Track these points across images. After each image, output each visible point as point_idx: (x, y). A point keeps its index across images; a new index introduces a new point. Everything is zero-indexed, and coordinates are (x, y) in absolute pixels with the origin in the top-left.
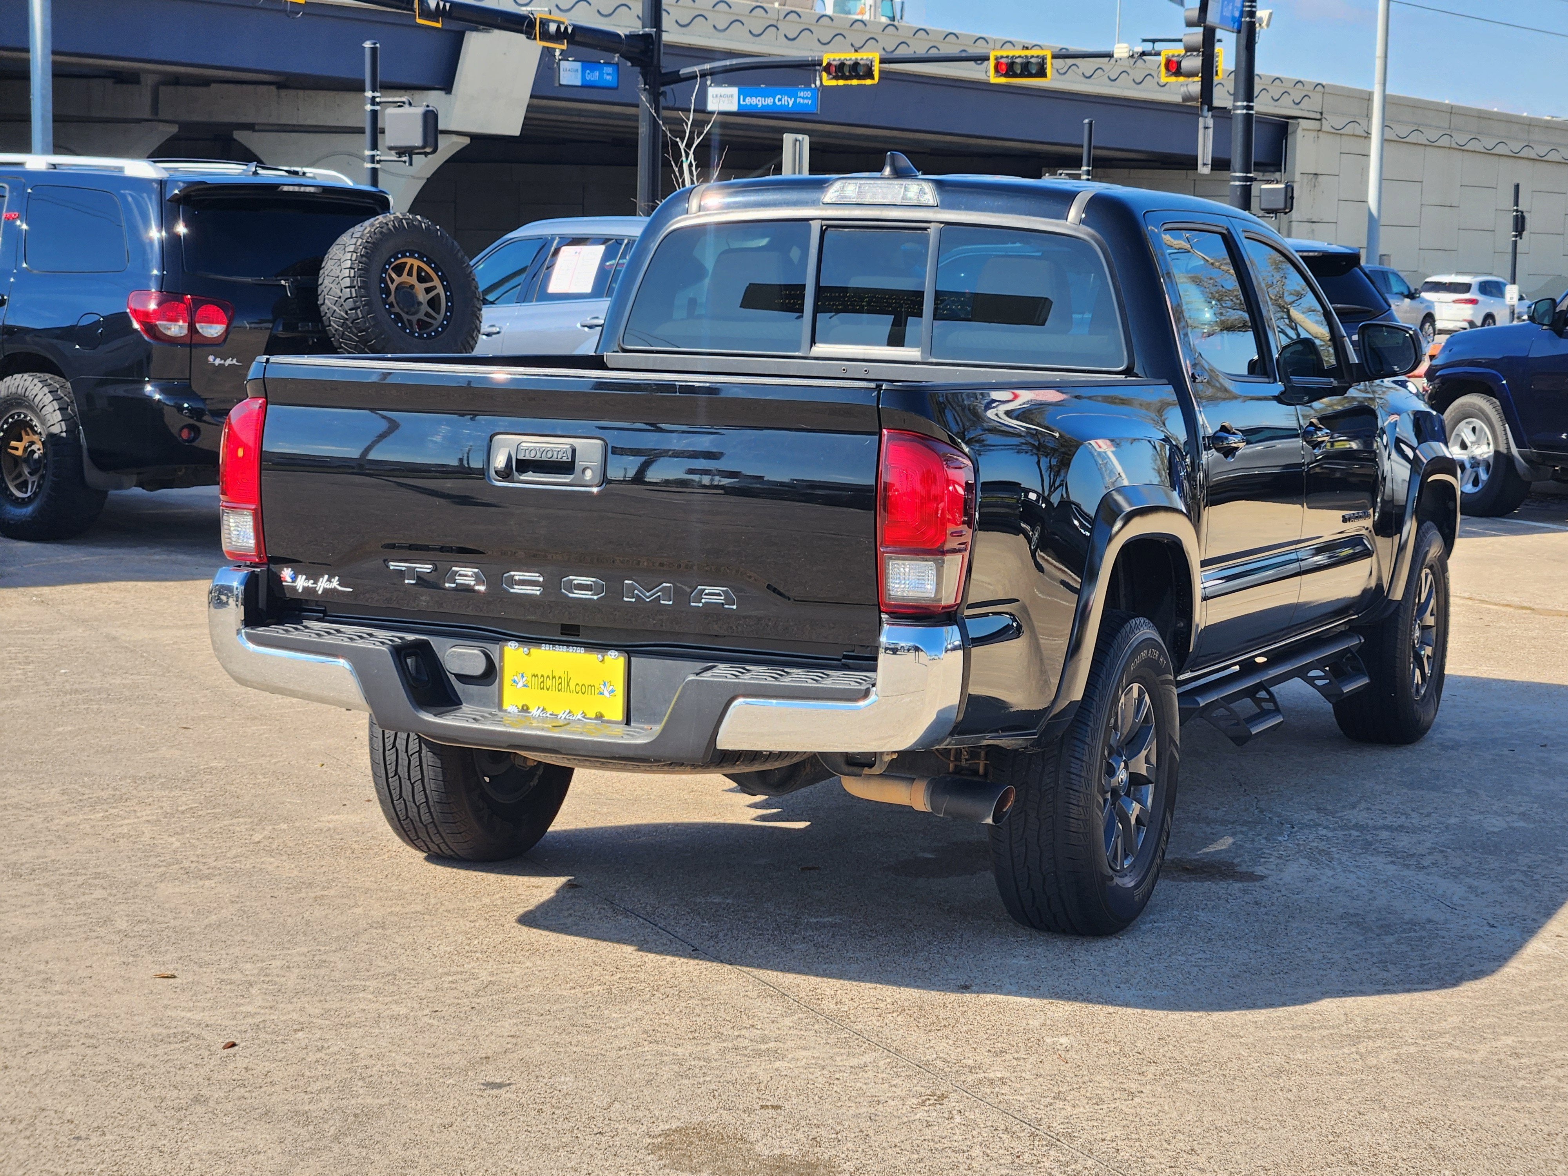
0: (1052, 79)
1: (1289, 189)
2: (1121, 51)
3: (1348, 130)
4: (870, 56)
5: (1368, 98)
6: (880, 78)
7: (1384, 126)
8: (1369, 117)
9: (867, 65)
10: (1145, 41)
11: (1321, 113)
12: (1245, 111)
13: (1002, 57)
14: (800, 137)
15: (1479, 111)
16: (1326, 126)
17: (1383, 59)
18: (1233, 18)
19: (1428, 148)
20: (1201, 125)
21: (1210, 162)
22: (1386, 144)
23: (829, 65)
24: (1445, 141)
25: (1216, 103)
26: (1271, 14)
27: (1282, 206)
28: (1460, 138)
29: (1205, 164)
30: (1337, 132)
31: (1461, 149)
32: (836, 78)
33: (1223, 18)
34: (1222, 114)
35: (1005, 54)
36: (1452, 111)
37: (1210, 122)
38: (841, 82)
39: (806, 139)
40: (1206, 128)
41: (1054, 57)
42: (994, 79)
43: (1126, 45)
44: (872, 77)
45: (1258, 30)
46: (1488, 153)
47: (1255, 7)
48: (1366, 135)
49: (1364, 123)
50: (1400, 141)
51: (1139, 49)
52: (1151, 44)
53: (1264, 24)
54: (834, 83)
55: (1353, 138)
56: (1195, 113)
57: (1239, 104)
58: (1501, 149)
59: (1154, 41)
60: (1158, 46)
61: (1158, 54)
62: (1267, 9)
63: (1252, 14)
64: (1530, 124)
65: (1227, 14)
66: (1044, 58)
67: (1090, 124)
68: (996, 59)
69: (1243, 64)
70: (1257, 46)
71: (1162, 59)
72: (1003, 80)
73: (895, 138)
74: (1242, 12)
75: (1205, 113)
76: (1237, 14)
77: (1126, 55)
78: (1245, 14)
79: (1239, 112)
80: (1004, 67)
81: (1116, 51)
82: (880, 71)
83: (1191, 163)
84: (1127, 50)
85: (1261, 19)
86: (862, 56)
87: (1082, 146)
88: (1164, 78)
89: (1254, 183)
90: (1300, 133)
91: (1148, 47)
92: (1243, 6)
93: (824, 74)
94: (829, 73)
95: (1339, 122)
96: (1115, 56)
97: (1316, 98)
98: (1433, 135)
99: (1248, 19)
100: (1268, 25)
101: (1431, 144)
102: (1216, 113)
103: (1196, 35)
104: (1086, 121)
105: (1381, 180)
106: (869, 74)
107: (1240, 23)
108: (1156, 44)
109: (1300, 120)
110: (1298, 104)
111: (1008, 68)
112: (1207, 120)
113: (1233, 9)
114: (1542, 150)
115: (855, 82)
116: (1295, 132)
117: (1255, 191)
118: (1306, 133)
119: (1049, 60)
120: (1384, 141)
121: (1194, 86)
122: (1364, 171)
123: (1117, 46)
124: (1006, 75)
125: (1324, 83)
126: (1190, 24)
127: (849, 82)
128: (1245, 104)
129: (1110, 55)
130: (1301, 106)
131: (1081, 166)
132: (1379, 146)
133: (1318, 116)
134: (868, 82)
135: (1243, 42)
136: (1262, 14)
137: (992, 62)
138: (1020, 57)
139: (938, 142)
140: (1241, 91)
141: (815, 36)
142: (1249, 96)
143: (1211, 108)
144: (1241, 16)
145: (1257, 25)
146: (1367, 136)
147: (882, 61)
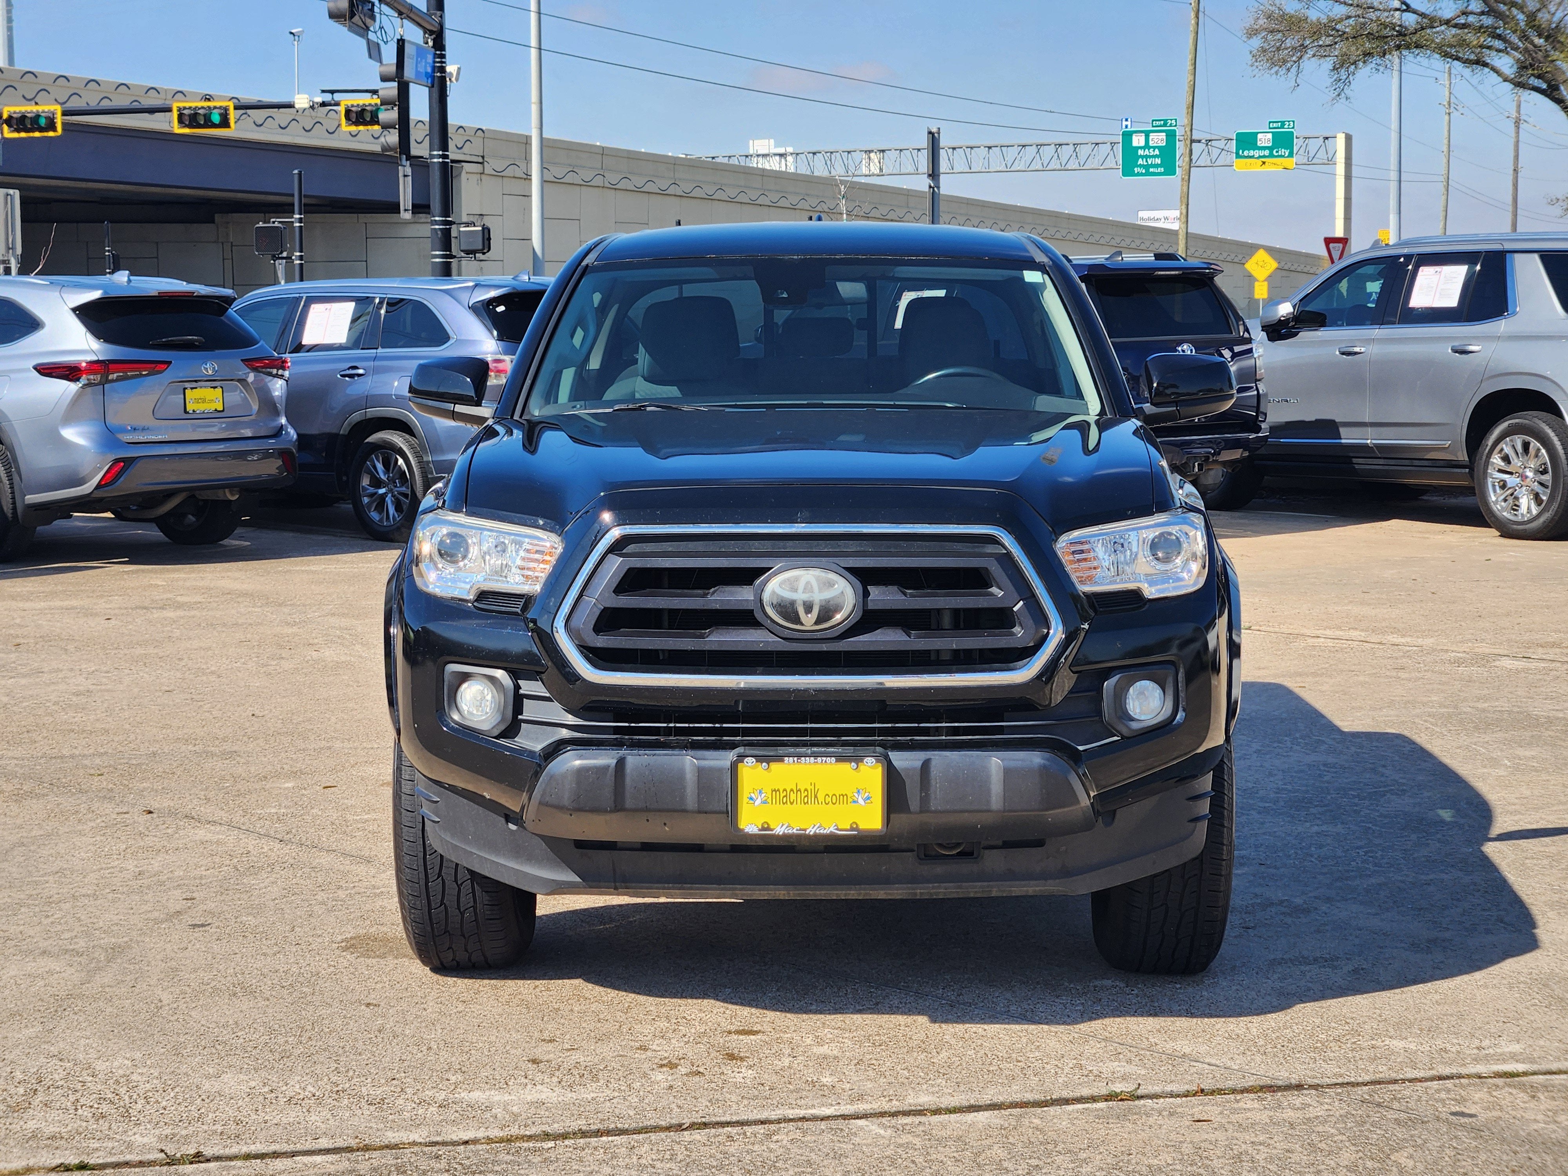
0: (236, 129)
1: (486, 231)
2: (302, 101)
3: (509, 172)
4: (52, 108)
5: (527, 141)
6: (63, 129)
7: (543, 168)
8: (528, 159)
9: (49, 117)
10: (323, 91)
11: (483, 157)
12: (441, 160)
13: (185, 108)
14: (11, 191)
15: (628, 151)
16: (488, 170)
17: (539, 105)
18: (427, 73)
19: (583, 188)
20: (401, 174)
21: (411, 208)
22: (545, 184)
23: (10, 117)
24: (598, 181)
25: (414, 152)
26: (459, 69)
27: (480, 247)
28: (613, 178)
29: (406, 210)
30: (498, 175)
31: (614, 188)
32: (18, 130)
33: (418, 73)
34: (419, 164)
35: (187, 105)
36: (604, 152)
37: (409, 171)
38: (23, 135)
39: (16, 193)
40: (405, 176)
41: (236, 108)
42: (178, 130)
43: (306, 96)
44: (54, 129)
45: (448, 83)
46: (638, 191)
47: (444, 62)
48: (525, 176)
49: (523, 165)
50: (557, 182)
51: (319, 99)
52: (330, 95)
53: (453, 79)
54: (15, 135)
55: (514, 180)
56: (396, 163)
57: (435, 153)
58: (650, 187)
59: (332, 92)
60: (337, 97)
61: (337, 104)
62: (454, 64)
63: (442, 70)
64: (674, 163)
65: (421, 70)
66: (226, 109)
67: (300, 174)
68: (179, 109)
69: (437, 116)
70: (449, 99)
71: (342, 109)
72: (186, 131)
73: (68, 188)
74: (434, 68)
75: (404, 162)
76: (429, 70)
77: (307, 106)
78: (436, 70)
79: (435, 160)
80: (187, 118)
81: (296, 101)
82: (64, 124)
83: (394, 208)
84: (306, 101)
85: (451, 74)
86: (44, 108)
87: (293, 195)
88: (346, 128)
89: (453, 226)
90: (464, 176)
91: (328, 97)
92: (435, 62)
93: (5, 127)
94: (10, 126)
95: (499, 165)
96: (297, 106)
97: (477, 142)
98: (587, 175)
99: (438, 74)
100: (457, 80)
101: (586, 184)
102: (414, 161)
103: (391, 89)
104: (296, 172)
105: (543, 218)
106: (51, 126)
107: (433, 77)
108: (335, 95)
109: (463, 164)
110: (461, 148)
111: (191, 119)
112: (405, 169)
113: (426, 66)
114: (688, 187)
115: (37, 134)
116: (459, 175)
117: (454, 233)
118: (469, 175)
119: (232, 111)
120: (544, 182)
121: (393, 138)
122: (528, 210)
123: (297, 96)
124: (190, 126)
125: (484, 128)
126: (384, 79)
127: (31, 135)
128: (441, 153)
129: (290, 106)
130: (465, 150)
131: (293, 213)
132: (540, 187)
133: (480, 160)
134: (51, 134)
135: (436, 95)
136: (451, 69)
137: (175, 114)
138: (203, 108)
139: (113, 190)
140: (436, 141)
141: (20, 92)
142: (444, 146)
143: (409, 157)
144: (433, 71)
145: (448, 79)
146: (528, 177)
147: (64, 114)
